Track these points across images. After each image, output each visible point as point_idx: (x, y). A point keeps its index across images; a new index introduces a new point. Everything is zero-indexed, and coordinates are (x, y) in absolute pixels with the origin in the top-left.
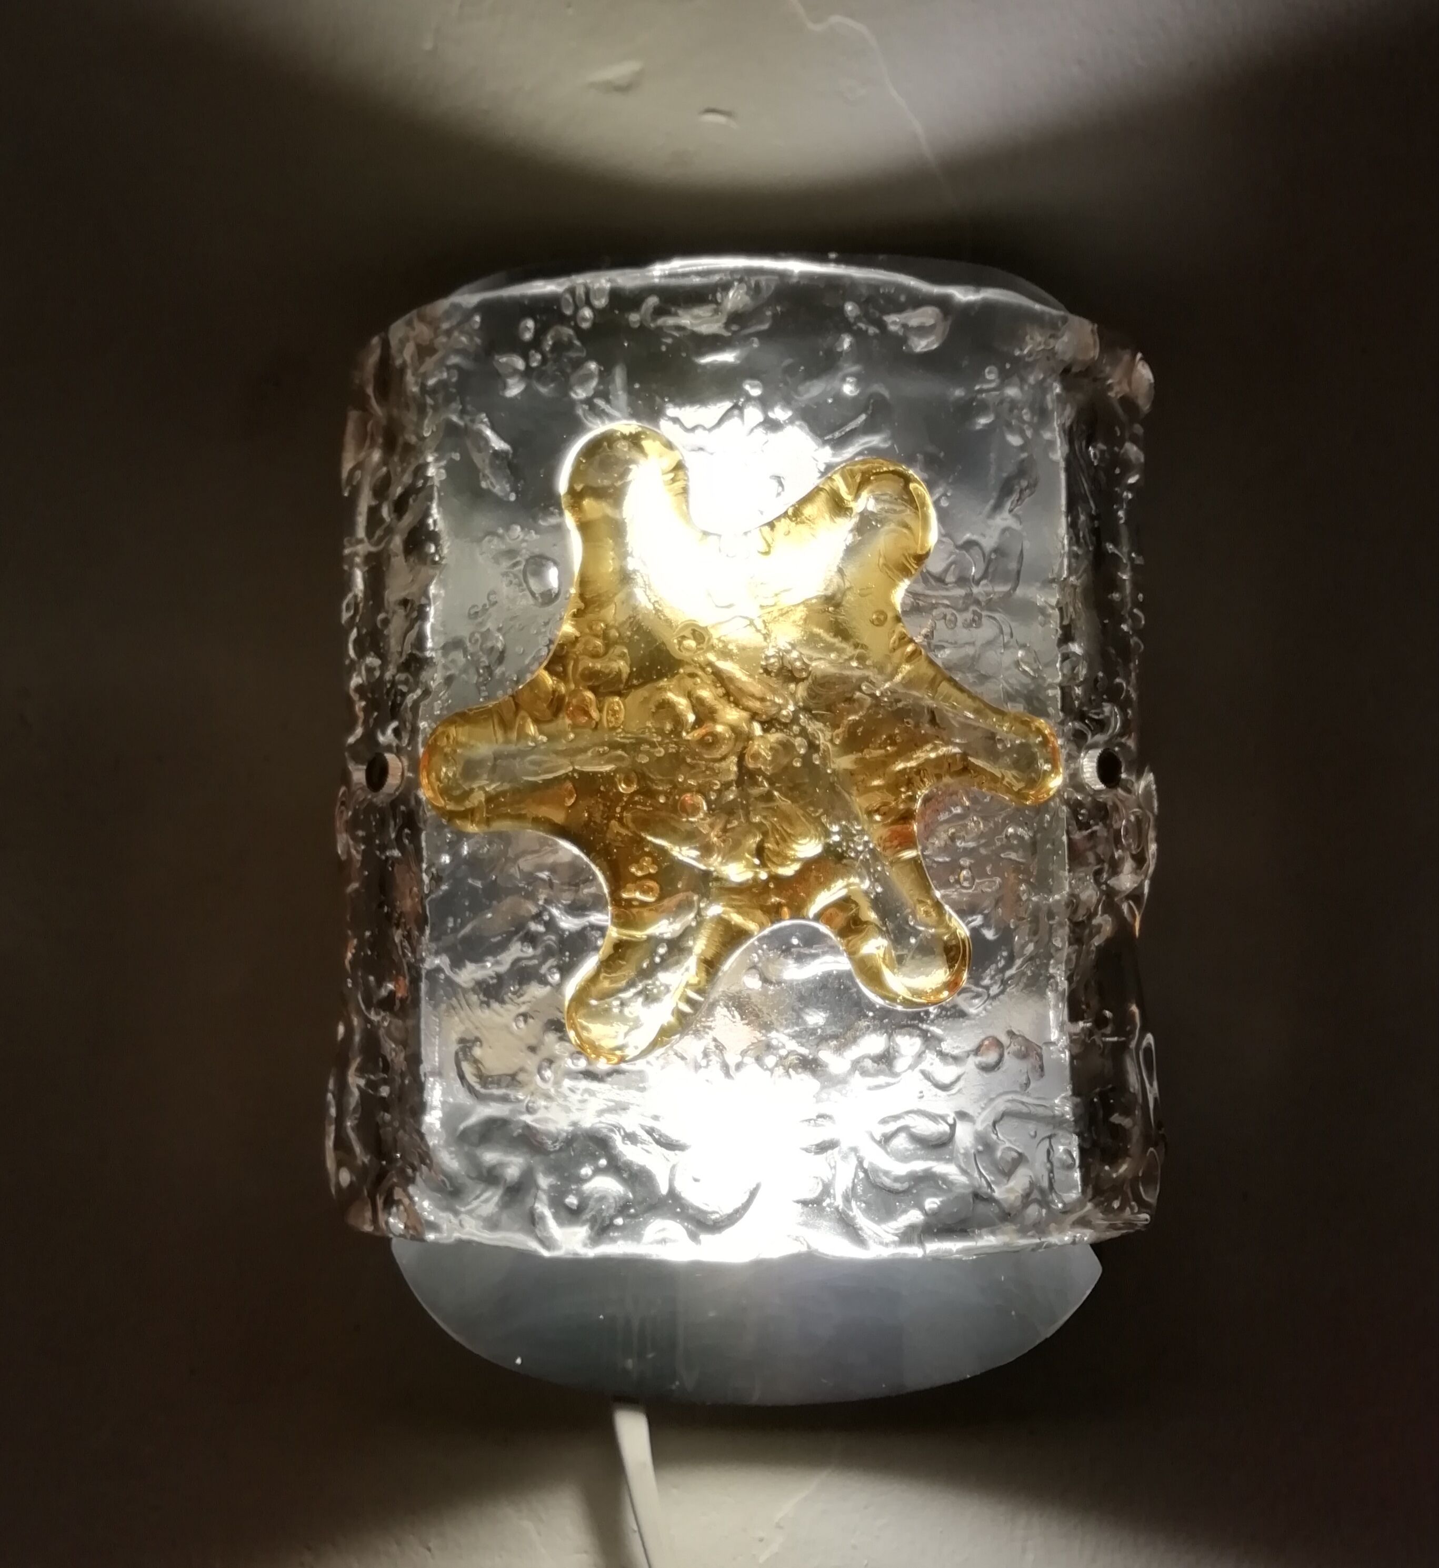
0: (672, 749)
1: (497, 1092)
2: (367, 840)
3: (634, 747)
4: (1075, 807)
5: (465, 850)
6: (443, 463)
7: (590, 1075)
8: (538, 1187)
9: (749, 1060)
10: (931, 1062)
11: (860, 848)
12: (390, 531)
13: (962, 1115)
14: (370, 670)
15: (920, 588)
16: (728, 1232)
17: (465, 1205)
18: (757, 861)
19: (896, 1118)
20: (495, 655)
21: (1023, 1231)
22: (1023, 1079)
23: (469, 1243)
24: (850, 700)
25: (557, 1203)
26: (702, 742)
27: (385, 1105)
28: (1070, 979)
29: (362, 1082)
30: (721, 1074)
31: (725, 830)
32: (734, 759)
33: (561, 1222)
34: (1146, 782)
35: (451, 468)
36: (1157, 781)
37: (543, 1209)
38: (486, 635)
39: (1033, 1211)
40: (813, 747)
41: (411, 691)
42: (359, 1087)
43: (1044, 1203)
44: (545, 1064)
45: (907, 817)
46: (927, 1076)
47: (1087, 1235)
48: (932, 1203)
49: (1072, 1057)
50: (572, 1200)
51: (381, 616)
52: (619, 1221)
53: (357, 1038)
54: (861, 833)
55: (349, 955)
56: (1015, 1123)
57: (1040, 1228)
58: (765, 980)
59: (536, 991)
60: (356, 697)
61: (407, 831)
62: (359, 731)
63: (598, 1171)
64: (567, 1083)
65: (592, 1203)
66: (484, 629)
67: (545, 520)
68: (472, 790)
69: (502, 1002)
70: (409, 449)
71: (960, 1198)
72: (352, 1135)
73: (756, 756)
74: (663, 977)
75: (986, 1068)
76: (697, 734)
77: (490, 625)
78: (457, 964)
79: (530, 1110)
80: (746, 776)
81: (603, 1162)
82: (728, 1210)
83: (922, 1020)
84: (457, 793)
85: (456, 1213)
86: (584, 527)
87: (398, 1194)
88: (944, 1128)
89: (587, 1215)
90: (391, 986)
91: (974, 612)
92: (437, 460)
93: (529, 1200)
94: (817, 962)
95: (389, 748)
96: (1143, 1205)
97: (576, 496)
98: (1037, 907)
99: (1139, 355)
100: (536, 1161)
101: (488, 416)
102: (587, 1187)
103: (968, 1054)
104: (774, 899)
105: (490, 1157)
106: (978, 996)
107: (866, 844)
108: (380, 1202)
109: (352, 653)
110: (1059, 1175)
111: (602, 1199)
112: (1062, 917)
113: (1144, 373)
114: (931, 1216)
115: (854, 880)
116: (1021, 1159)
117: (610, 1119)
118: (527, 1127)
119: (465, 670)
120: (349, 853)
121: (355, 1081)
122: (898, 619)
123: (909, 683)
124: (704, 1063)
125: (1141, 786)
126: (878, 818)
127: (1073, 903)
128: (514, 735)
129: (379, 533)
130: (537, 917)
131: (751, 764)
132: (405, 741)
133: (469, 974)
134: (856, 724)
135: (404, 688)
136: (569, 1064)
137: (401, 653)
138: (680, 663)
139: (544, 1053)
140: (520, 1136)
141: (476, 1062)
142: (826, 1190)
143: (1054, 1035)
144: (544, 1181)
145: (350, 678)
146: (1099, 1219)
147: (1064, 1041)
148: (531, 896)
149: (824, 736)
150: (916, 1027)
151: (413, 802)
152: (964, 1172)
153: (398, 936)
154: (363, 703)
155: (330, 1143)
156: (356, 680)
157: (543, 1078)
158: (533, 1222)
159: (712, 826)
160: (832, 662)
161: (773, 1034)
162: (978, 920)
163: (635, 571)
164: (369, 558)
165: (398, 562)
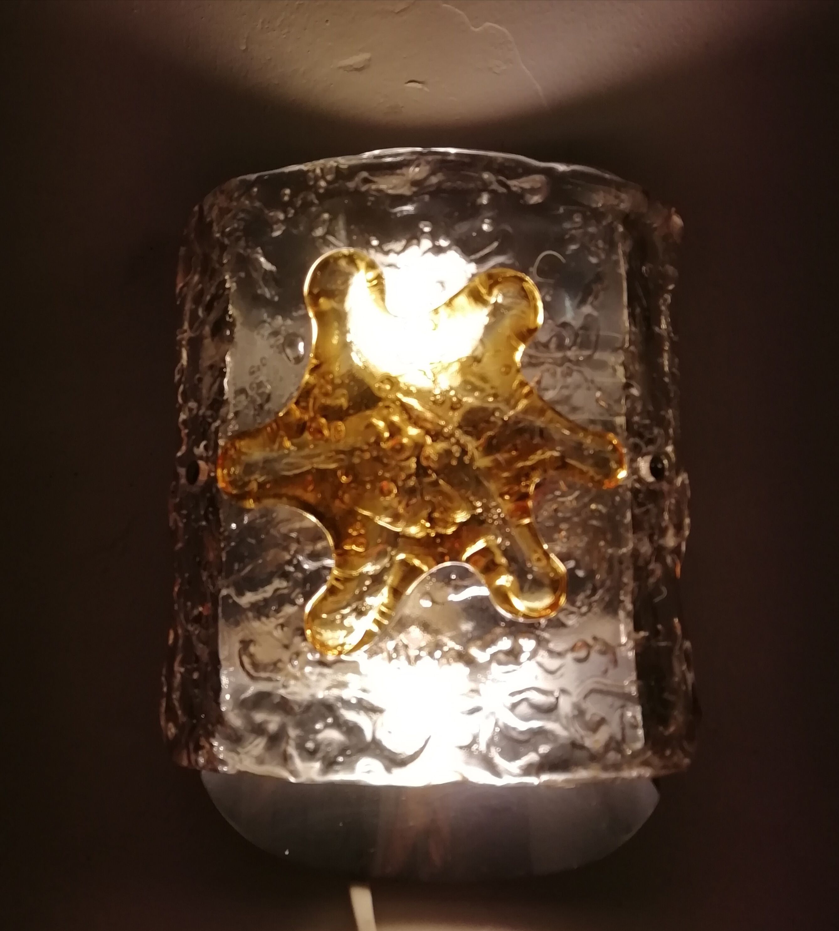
0: (375, 454)
1: (263, 675)
2: (188, 516)
3: (351, 452)
4: (635, 492)
5: (246, 520)
6: (235, 279)
7: (322, 663)
8: (288, 737)
9: (423, 653)
10: (543, 656)
11: (495, 517)
12: (203, 323)
13: (563, 691)
14: (191, 410)
15: (532, 352)
16: (410, 766)
17: (244, 748)
18: (428, 525)
19: (520, 692)
20: (265, 397)
21: (606, 768)
22: (603, 668)
23: (246, 773)
24: (488, 422)
25: (301, 747)
26: (393, 449)
27: (196, 684)
28: (634, 603)
29: (182, 670)
30: (406, 663)
31: (407, 505)
32: (414, 460)
33: (303, 759)
34: (681, 479)
35: (239, 282)
36: (689, 478)
37: (292, 750)
38: (260, 385)
39: (612, 756)
40: (464, 452)
41: (215, 421)
42: (181, 673)
43: (619, 750)
44: (294, 656)
45: (525, 496)
46: (540, 665)
47: (647, 772)
48: (544, 749)
49: (637, 654)
50: (310, 745)
51: (198, 376)
52: (341, 759)
53: (181, 642)
54: (496, 507)
55: (176, 589)
56: (598, 697)
57: (617, 767)
58: (433, 602)
59: (289, 610)
60: (182, 427)
61: (211, 509)
62: (184, 448)
63: (327, 726)
64: (308, 669)
65: (323, 747)
66: (258, 381)
67: (296, 311)
68: (250, 481)
69: (268, 617)
70: (214, 271)
71: (562, 746)
72: (176, 704)
73: (428, 458)
74: (369, 600)
75: (580, 661)
76: (390, 444)
77: (262, 378)
78: (240, 593)
79: (285, 687)
80: (421, 471)
81: (330, 720)
82: (410, 752)
83: (537, 629)
84: (240, 483)
85: (238, 753)
86: (320, 316)
87: (203, 742)
88: (552, 700)
89: (320, 755)
90: (201, 609)
91: (568, 368)
92: (231, 277)
93: (283, 745)
94: (468, 590)
95: (201, 458)
96: (686, 754)
97: (315, 297)
98: (612, 556)
99: (673, 209)
100: (289, 720)
101: (262, 249)
102: (320, 737)
103: (566, 651)
104: (440, 549)
105: (259, 717)
106: (572, 613)
107: (499, 514)
108: (191, 747)
109: (180, 400)
110: (629, 732)
111: (329, 744)
112: (628, 562)
113: (677, 220)
114: (544, 757)
115: (492, 537)
116: (602, 721)
117: (335, 692)
118: (283, 698)
119: (246, 407)
120: (177, 526)
121: (179, 669)
122: (518, 371)
123: (526, 411)
124: (394, 655)
125: (679, 481)
126: (507, 497)
127: (635, 554)
128: (276, 446)
129: (196, 325)
130: (289, 563)
131: (424, 463)
132: (210, 453)
133: (248, 599)
134: (491, 438)
135: (210, 420)
136: (310, 657)
137: (208, 399)
138: (379, 399)
139: (293, 649)
140: (278, 704)
141: (251, 656)
142: (475, 741)
143: (624, 640)
144: (293, 733)
145: (179, 416)
146: (656, 761)
147: (631, 644)
148: (286, 549)
149: (471, 444)
150: (532, 633)
151: (214, 490)
152: (566, 728)
153: (205, 576)
154: (186, 431)
155: (163, 709)
156: (183, 416)
157: (293, 666)
158: (286, 759)
159: (400, 502)
160: (476, 398)
161: (440, 637)
162: (572, 564)
163: (351, 342)
164: (191, 341)
165: (207, 342)
